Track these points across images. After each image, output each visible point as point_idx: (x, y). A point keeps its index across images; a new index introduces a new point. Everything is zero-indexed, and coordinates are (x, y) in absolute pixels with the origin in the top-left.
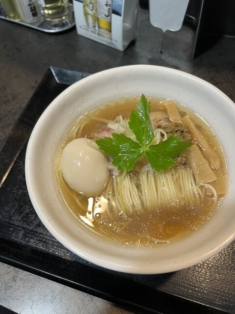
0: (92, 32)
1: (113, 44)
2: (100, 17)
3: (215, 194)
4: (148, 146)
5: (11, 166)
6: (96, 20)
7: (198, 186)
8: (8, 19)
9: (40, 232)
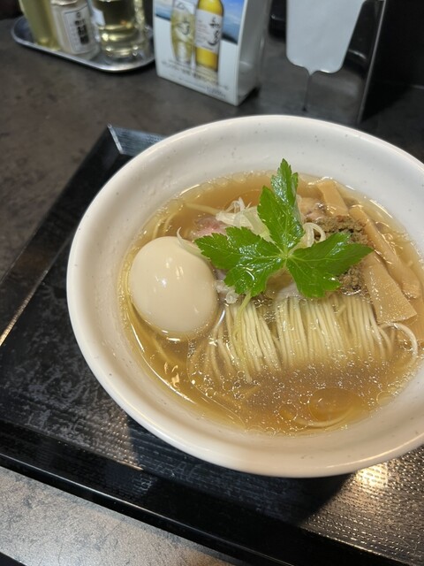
0: (184, 71)
1: (220, 93)
2: (199, 45)
3: (414, 342)
4: (292, 251)
5: (32, 294)
6: (193, 50)
7: (382, 326)
8: (35, 46)
9: (80, 414)
